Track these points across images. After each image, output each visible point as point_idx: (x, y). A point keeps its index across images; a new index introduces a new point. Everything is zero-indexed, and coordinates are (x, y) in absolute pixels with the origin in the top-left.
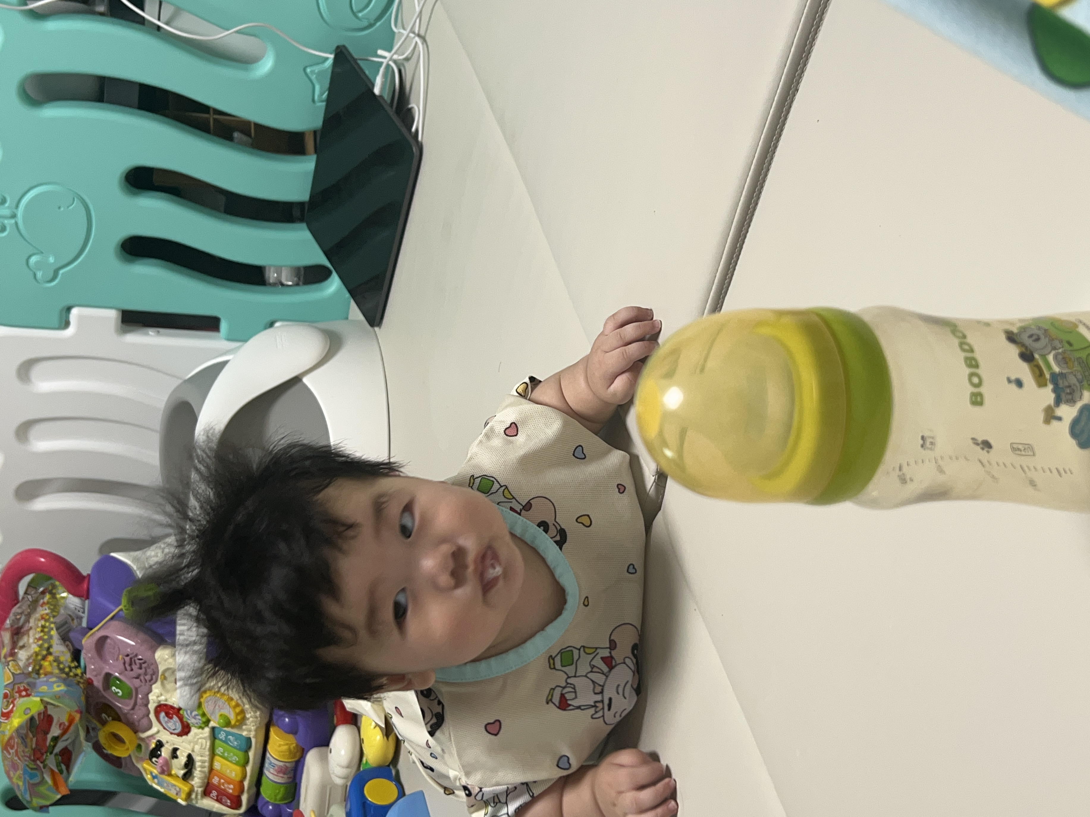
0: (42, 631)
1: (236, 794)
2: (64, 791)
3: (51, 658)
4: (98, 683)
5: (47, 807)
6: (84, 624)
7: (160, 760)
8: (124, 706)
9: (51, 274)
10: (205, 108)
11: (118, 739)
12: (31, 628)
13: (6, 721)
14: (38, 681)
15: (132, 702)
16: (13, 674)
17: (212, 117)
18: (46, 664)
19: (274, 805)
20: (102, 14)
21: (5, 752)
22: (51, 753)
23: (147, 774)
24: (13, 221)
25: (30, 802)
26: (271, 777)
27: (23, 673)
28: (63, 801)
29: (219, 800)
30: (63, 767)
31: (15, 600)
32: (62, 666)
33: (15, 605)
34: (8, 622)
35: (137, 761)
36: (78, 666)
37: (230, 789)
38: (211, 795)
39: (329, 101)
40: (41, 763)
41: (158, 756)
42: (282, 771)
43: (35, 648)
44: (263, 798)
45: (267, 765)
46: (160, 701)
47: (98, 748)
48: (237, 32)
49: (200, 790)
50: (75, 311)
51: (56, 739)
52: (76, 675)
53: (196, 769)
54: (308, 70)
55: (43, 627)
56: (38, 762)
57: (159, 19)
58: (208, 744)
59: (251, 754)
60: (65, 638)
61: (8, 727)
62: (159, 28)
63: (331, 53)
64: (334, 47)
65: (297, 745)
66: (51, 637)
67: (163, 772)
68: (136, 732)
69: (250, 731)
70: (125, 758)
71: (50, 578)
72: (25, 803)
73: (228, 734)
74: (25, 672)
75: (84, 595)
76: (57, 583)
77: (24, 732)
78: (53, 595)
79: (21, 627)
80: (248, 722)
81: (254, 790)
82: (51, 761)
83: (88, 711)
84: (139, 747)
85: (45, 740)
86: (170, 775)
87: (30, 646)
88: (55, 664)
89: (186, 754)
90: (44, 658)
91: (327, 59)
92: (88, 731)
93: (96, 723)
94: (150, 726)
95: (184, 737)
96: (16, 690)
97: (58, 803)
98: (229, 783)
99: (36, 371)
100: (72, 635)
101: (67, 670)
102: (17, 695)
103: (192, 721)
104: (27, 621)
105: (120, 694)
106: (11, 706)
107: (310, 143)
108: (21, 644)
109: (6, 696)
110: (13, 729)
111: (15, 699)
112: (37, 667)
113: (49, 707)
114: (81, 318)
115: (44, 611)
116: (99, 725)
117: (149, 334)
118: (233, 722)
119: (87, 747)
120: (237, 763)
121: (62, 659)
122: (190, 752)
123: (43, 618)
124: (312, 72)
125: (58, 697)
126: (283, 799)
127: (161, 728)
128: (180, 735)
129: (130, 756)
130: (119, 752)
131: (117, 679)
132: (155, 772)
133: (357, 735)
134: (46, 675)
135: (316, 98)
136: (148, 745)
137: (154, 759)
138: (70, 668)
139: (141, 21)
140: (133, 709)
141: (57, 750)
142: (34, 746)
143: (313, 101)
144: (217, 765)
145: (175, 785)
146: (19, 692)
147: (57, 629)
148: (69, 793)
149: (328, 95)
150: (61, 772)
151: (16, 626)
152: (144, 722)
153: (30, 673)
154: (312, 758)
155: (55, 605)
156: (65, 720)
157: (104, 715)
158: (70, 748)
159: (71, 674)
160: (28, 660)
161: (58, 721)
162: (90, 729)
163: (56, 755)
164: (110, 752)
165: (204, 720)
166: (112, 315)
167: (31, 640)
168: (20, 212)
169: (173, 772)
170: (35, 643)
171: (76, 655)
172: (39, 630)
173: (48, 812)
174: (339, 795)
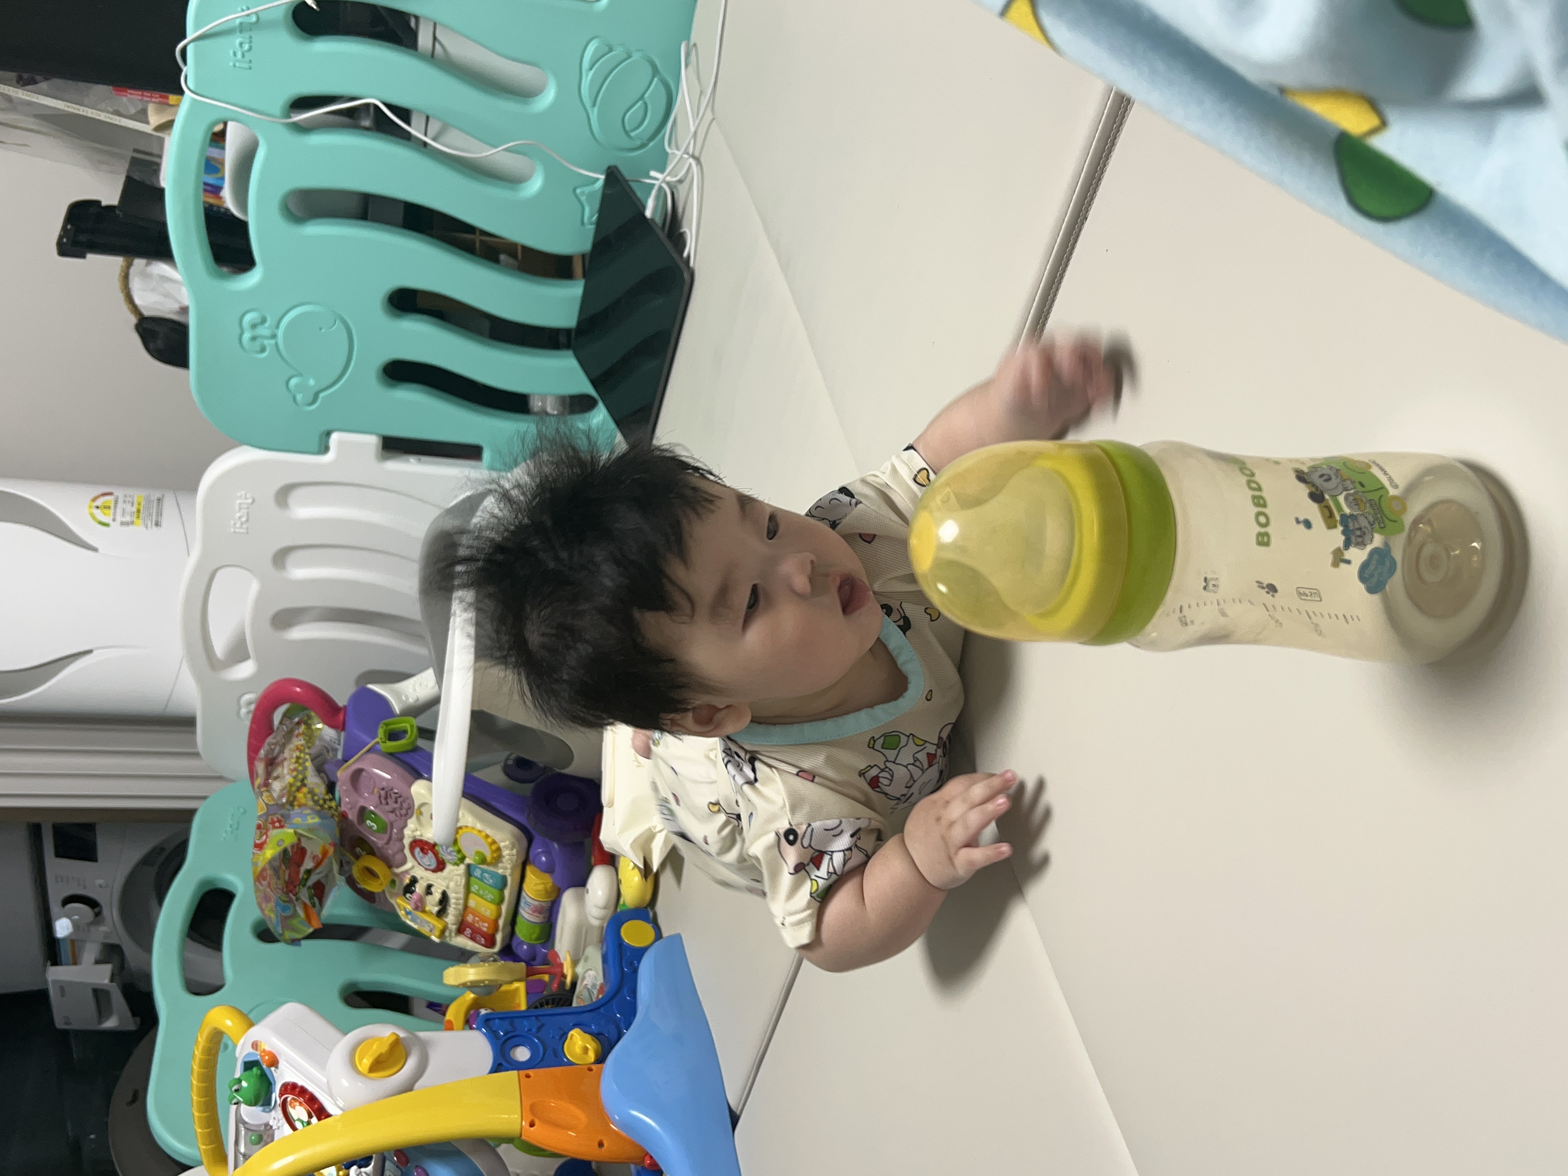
0: (297, 762)
1: (490, 932)
2: (316, 925)
3: (305, 790)
4: (352, 816)
5: (299, 940)
6: (340, 756)
7: (414, 896)
8: (378, 841)
9: (311, 399)
10: (470, 229)
11: (372, 874)
12: (285, 759)
13: (259, 852)
14: (292, 812)
15: (386, 837)
16: (267, 804)
17: (477, 238)
18: (300, 795)
19: (530, 945)
20: (367, 129)
21: (257, 883)
22: (304, 886)
23: (401, 910)
24: (273, 342)
25: (281, 935)
26: (526, 916)
27: (277, 804)
28: (316, 935)
29: (473, 938)
30: (316, 899)
31: (270, 730)
32: (316, 798)
33: (270, 734)
34: (262, 752)
35: (391, 897)
36: (333, 799)
37: (485, 927)
38: (465, 933)
39: (599, 224)
40: (295, 895)
41: (412, 892)
42: (538, 910)
43: (289, 779)
44: (519, 938)
45: (522, 904)
46: (415, 837)
47: (351, 882)
48: (505, 150)
49: (454, 927)
50: (335, 436)
51: (309, 872)
52: (330, 808)
53: (450, 906)
54: (578, 191)
55: (298, 758)
56: (291, 895)
57: (426, 135)
58: (463, 881)
59: (507, 892)
60: (320, 770)
61: (261, 858)
62: (425, 144)
63: (602, 174)
64: (605, 167)
65: (554, 883)
66: (305, 769)
67: (417, 908)
68: (390, 867)
69: (505, 868)
70: (379, 894)
71: (305, 709)
72: (276, 935)
73: (484, 871)
74: (279, 802)
75: (340, 727)
76: (313, 714)
77: (276, 864)
78: (309, 726)
79: (275, 758)
80: (504, 860)
81: (509, 929)
82: (304, 894)
83: (342, 845)
84: (393, 882)
85: (298, 872)
86: (424, 911)
87: (284, 777)
88: (309, 796)
89: (440, 891)
90: (298, 789)
91: (597, 179)
92: (341, 865)
93: (349, 856)
94: (404, 862)
95: (439, 874)
96: (270, 820)
97: (310, 936)
98: (484, 921)
99: (294, 497)
100: (327, 767)
101: (321, 802)
102: (271, 826)
103: (447, 857)
104: (282, 751)
105: (375, 827)
106: (264, 837)
107: (578, 268)
108: (275, 774)
109: (259, 827)
110: (267, 861)
111: (267, 830)
112: (291, 799)
113: (302, 839)
114: (340, 443)
115: (299, 742)
116: (353, 859)
117: (408, 461)
118: (489, 859)
119: (341, 881)
120: (492, 902)
121: (317, 791)
122: (444, 888)
123: (298, 749)
124: (582, 193)
125: (311, 829)
126: (538, 939)
127: (416, 863)
128: (434, 871)
129: (383, 892)
130: (373, 887)
131: (372, 812)
132: (409, 908)
133: (615, 877)
134: (300, 806)
135: (586, 220)
136: (402, 881)
137: (408, 895)
138: (325, 801)
139: (407, 137)
140: (388, 843)
141: (310, 883)
142: (287, 878)
143: (583, 223)
144: (472, 903)
145: (428, 922)
146: (273, 823)
147: (312, 760)
148: (321, 926)
149: (599, 218)
150: (314, 905)
151: (270, 756)
152: (398, 857)
153: (284, 804)
154: (568, 898)
155: (310, 736)
156: (319, 853)
157: (358, 850)
158: (323, 881)
159: (326, 806)
160: (282, 790)
161: (312, 853)
162: (344, 862)
163: (309, 888)
164: (363, 886)
165: (460, 856)
166: (372, 441)
167: (286, 771)
168: (280, 332)
169: (427, 909)
170: (289, 773)
171: (331, 787)
172: (294, 760)
173: (300, 945)
174: (595, 936)
